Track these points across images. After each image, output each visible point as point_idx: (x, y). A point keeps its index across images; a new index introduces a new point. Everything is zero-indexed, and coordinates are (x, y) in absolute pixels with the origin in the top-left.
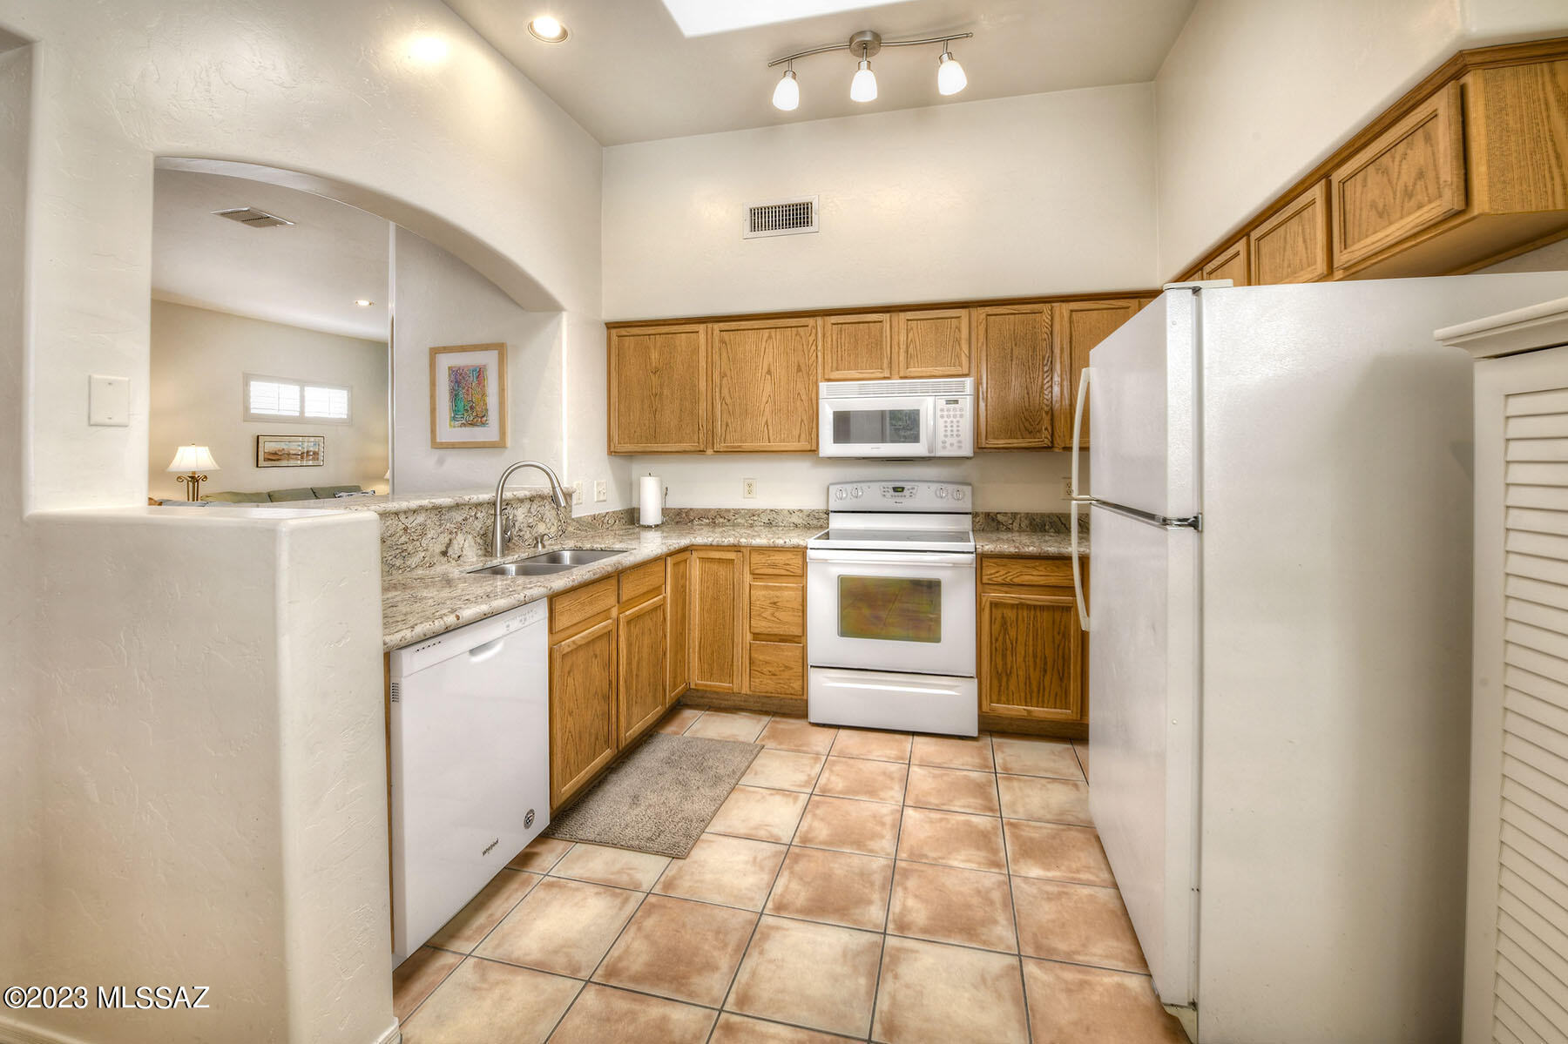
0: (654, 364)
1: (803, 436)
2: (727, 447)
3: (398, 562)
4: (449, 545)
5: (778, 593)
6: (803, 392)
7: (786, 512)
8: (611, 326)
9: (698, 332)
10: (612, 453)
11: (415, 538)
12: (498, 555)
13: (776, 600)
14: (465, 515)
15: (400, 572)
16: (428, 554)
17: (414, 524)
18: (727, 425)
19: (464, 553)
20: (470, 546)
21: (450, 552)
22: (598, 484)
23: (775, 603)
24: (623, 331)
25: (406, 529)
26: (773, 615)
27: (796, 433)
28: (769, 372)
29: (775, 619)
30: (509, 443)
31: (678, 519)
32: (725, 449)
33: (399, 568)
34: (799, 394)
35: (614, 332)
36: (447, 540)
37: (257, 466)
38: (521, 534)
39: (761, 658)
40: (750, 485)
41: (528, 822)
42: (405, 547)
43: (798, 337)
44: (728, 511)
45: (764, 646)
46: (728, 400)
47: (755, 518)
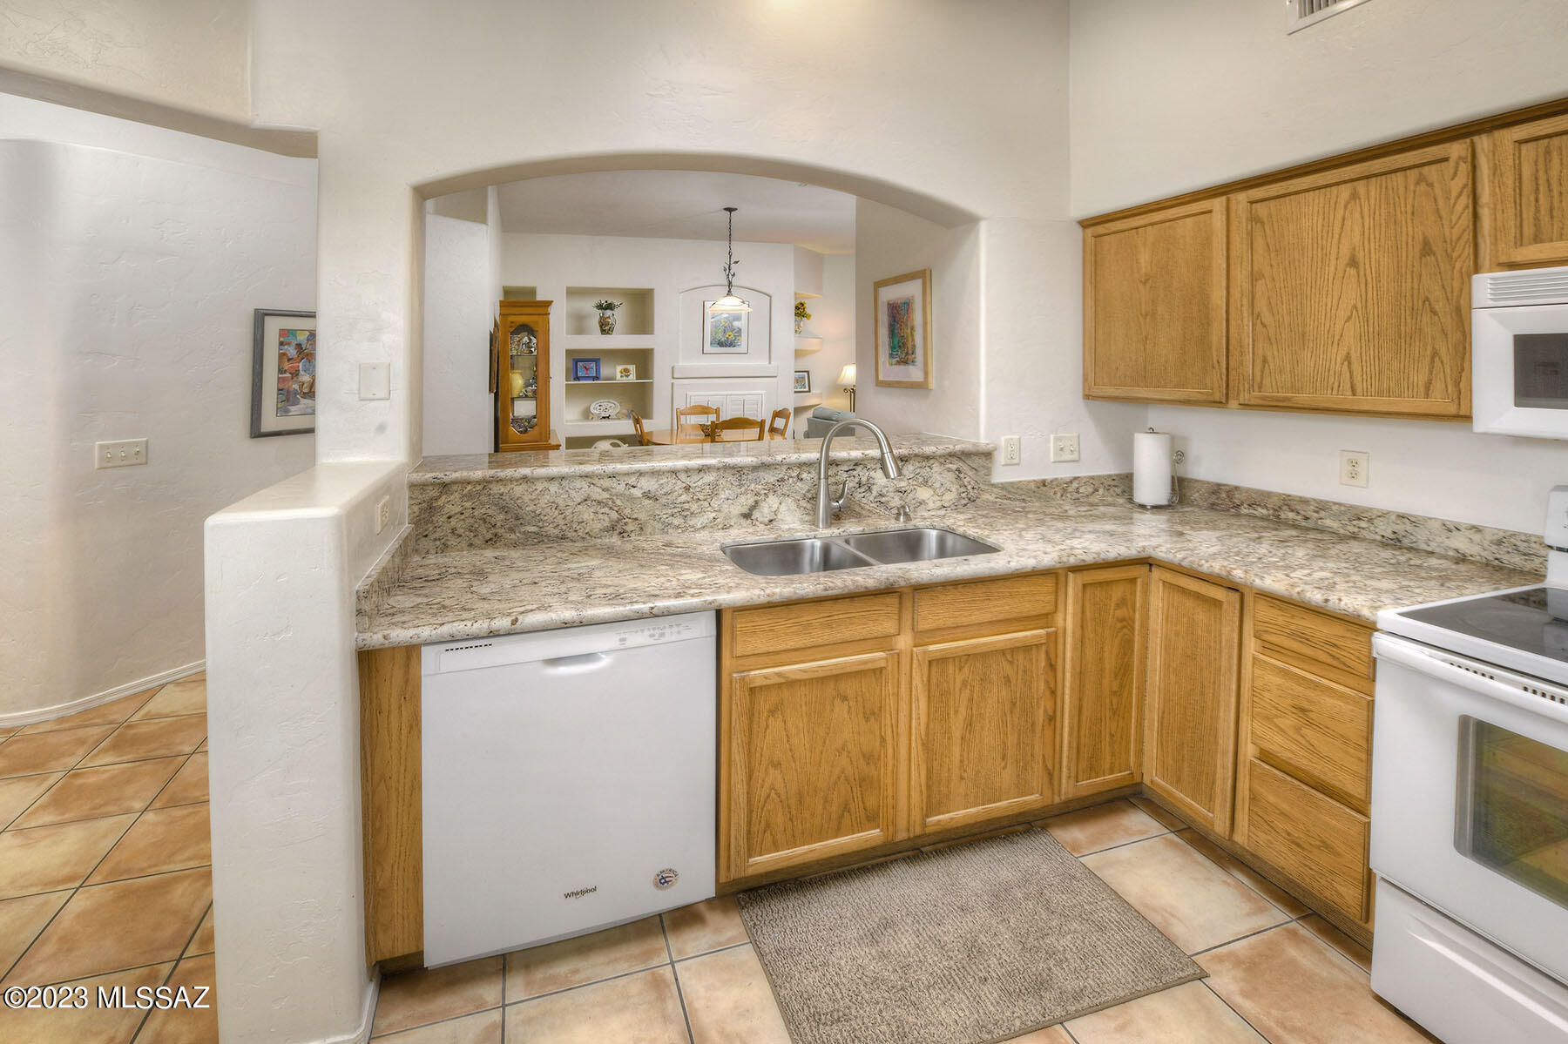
0: (1144, 270)
1: (1438, 386)
2: (1264, 398)
3: (676, 522)
4: (756, 504)
5: (1312, 694)
6: (1437, 293)
7: (1437, 525)
8: (1086, 224)
9: (1210, 211)
10: (1087, 397)
11: (701, 497)
12: (821, 526)
13: (1306, 705)
14: (781, 476)
15: (680, 530)
16: (721, 515)
17: (699, 483)
18: (1265, 361)
19: (779, 517)
20: (789, 510)
21: (756, 514)
22: (1058, 439)
23: (1303, 710)
24: (1100, 229)
25: (687, 488)
26: (1298, 730)
27: (1420, 378)
28: (1353, 262)
29: (1300, 739)
30: (933, 384)
31: (1213, 499)
32: (1261, 402)
33: (678, 527)
34: (1427, 299)
35: (1090, 231)
36: (751, 501)
38: (883, 500)
39: (1271, 798)
40: (1354, 464)
41: (663, 880)
42: (686, 506)
43: (1423, 187)
44: (1305, 501)
45: (1277, 779)
46: (1267, 317)
47: (1363, 524)
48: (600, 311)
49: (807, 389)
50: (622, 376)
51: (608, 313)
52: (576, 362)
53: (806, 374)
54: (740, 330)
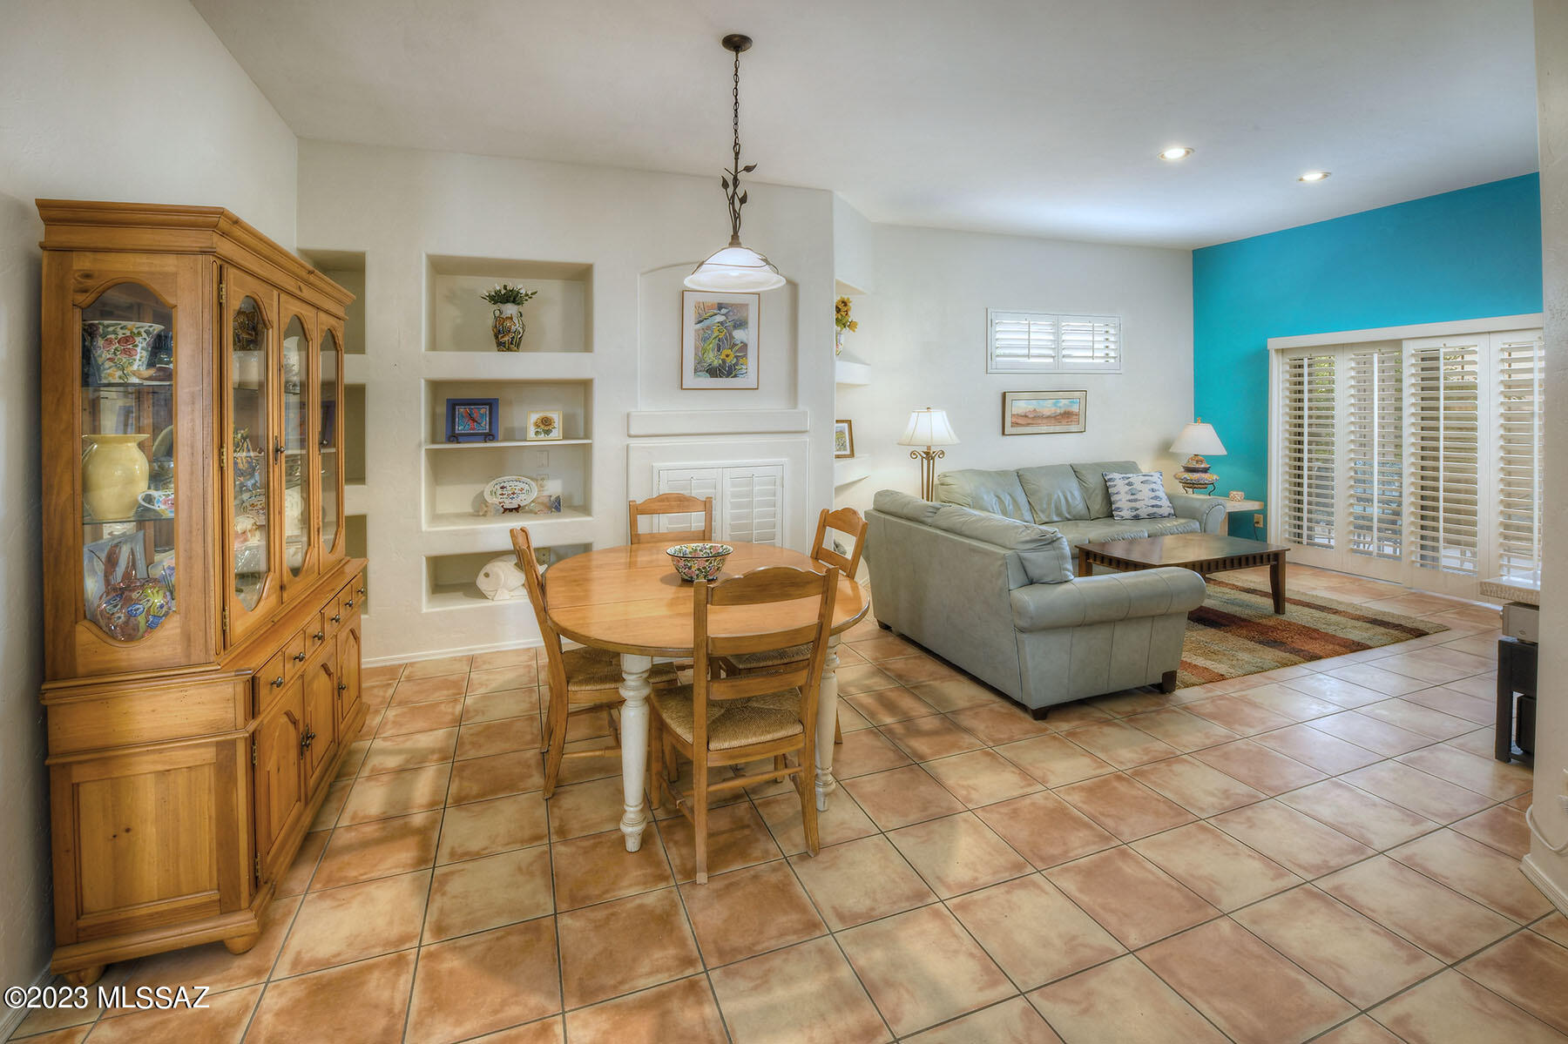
37: (1003, 434)
48: (495, 307)
49: (848, 452)
50: (537, 433)
51: (510, 309)
52: (453, 405)
53: (846, 425)
54: (745, 346)
